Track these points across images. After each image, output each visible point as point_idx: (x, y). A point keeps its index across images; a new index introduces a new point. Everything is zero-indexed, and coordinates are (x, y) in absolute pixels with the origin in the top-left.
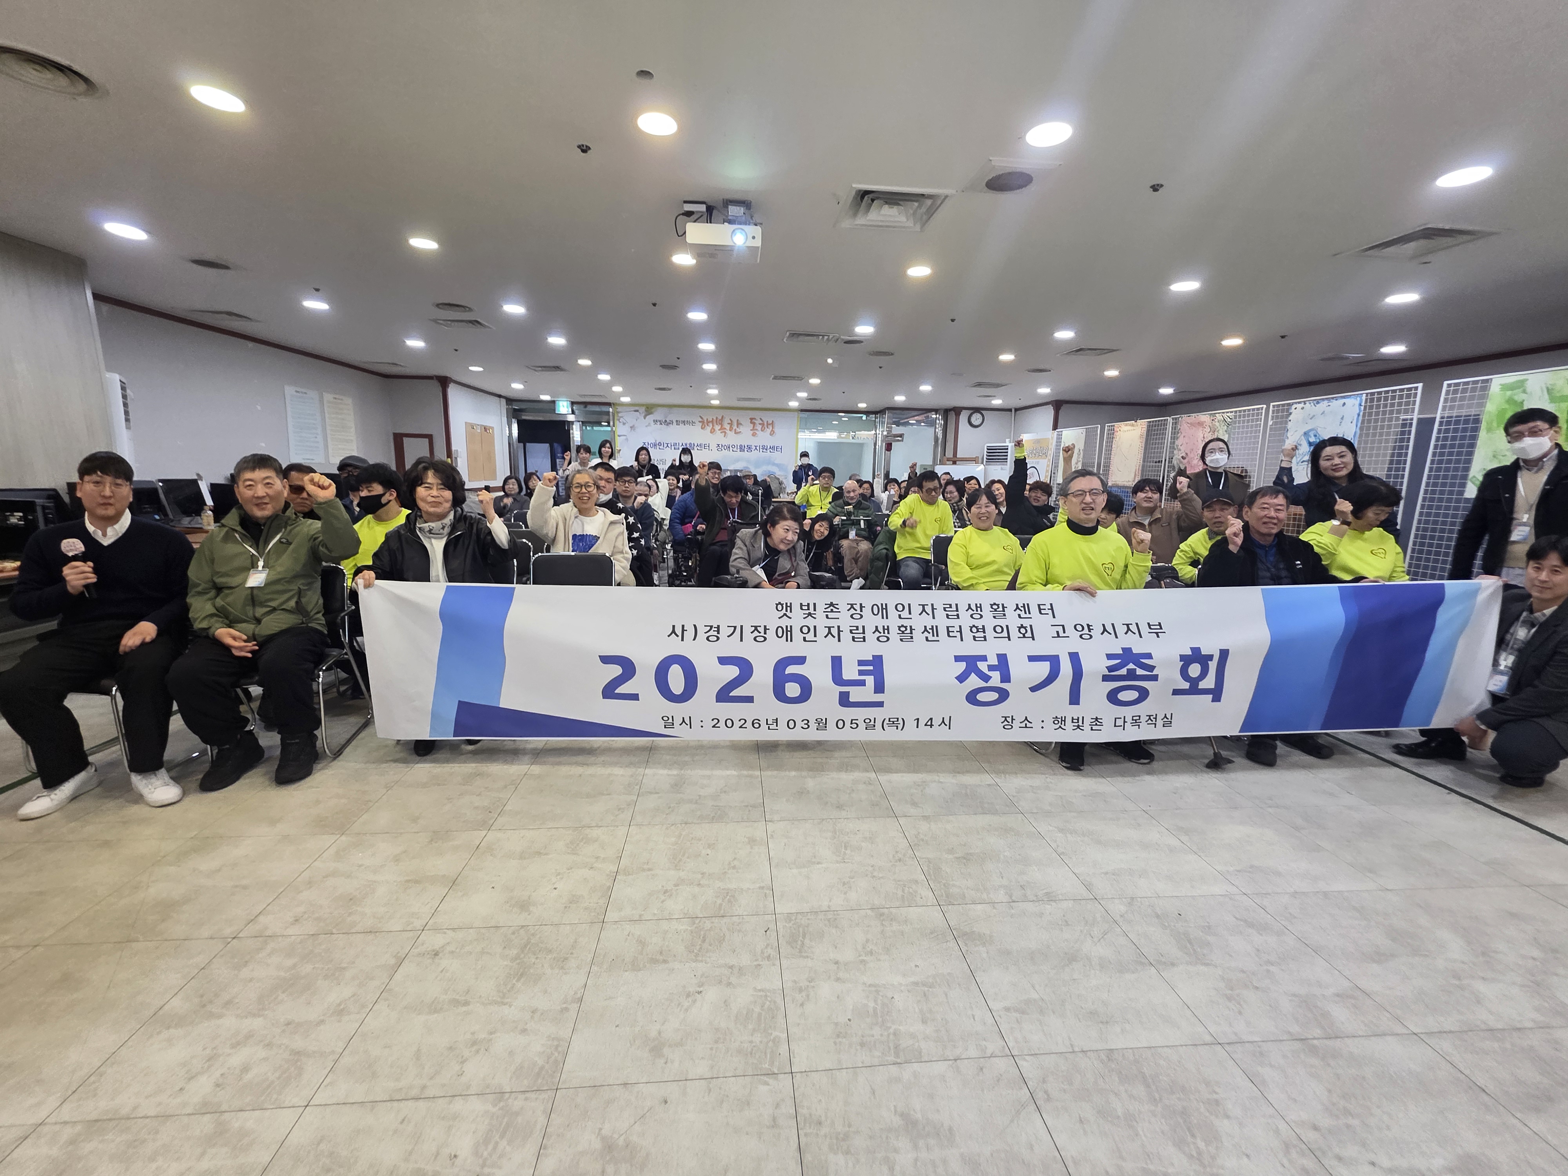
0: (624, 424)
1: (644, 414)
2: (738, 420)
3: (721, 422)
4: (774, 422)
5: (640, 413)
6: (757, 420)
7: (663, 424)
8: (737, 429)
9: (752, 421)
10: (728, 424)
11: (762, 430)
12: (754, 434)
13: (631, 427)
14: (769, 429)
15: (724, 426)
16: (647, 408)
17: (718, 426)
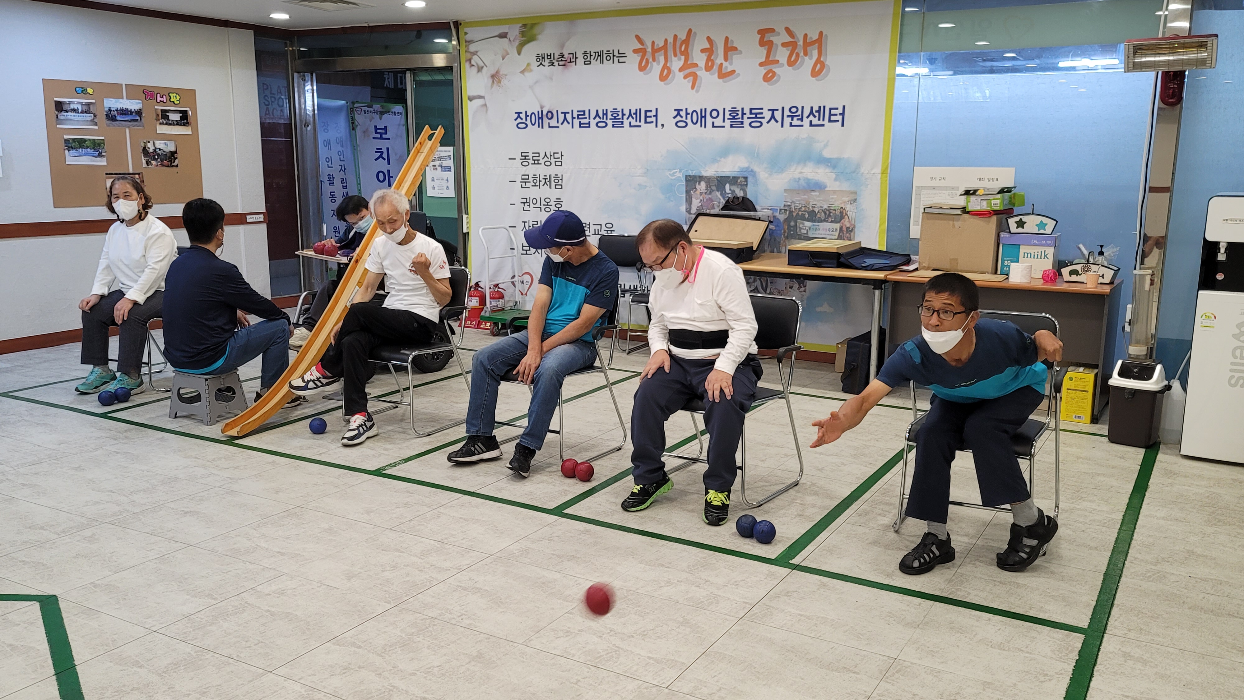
1: (517, 43)
2: (727, 39)
3: (687, 48)
4: (826, 35)
5: (510, 40)
6: (779, 34)
7: (556, 63)
8: (725, 64)
9: (765, 40)
10: (703, 51)
11: (791, 63)
12: (769, 77)
13: (493, 76)
14: (811, 58)
15: (693, 60)
16: (525, 25)
17: (680, 59)
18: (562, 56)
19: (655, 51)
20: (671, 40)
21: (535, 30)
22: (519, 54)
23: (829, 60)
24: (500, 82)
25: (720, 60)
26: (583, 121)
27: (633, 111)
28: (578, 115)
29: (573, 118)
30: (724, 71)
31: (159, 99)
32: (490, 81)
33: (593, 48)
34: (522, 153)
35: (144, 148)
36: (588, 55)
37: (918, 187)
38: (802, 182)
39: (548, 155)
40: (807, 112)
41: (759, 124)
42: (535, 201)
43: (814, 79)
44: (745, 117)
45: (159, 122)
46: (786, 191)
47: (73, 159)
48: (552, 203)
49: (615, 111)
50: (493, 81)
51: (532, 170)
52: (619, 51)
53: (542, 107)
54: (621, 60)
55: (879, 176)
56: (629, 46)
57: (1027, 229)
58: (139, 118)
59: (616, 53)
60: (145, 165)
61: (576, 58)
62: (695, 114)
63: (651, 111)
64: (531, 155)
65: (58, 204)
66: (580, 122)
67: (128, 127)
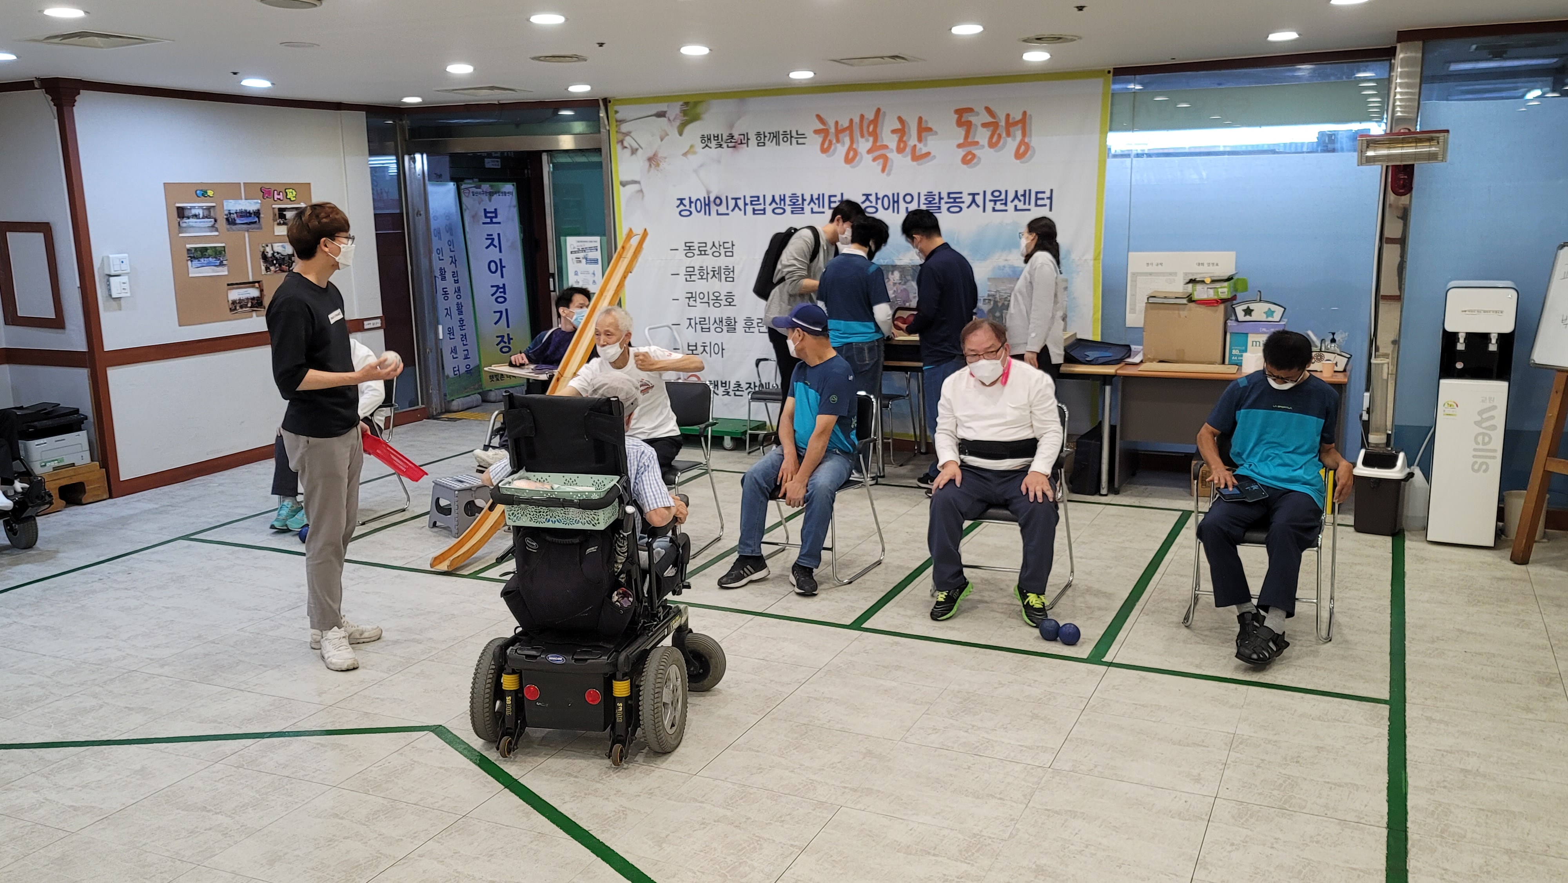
0: (634, 151)
1: (678, 123)
2: (920, 119)
3: (875, 128)
4: (1030, 115)
5: (669, 120)
6: (978, 114)
7: (725, 145)
8: (919, 146)
9: (963, 119)
10: (893, 132)
11: (992, 145)
12: (968, 160)
13: (650, 159)
14: (1014, 139)
15: (882, 141)
16: (687, 104)
17: (867, 141)
18: (732, 136)
19: (839, 131)
20: (857, 120)
21: (700, 109)
22: (681, 134)
23: (1035, 141)
24: (658, 165)
25: (913, 141)
26: (756, 207)
27: (815, 196)
28: (751, 201)
29: (746, 204)
30: (918, 153)
31: (276, 196)
32: (647, 164)
33: (768, 128)
34: (686, 243)
35: (263, 252)
36: (762, 136)
37: (1133, 274)
38: (1007, 270)
39: (717, 245)
40: (1011, 196)
41: (957, 209)
42: (702, 296)
43: (1018, 161)
44: (943, 202)
45: (276, 223)
46: (989, 279)
47: (198, 271)
48: (723, 297)
49: (794, 196)
50: (650, 165)
51: (698, 261)
52: (797, 131)
53: (708, 192)
54: (800, 141)
55: (1091, 263)
56: (809, 126)
57: (1255, 316)
58: (257, 219)
59: (794, 134)
60: (264, 272)
61: (748, 139)
62: (886, 199)
63: (835, 196)
64: (696, 246)
65: (183, 322)
66: (754, 209)
67: (248, 231)
